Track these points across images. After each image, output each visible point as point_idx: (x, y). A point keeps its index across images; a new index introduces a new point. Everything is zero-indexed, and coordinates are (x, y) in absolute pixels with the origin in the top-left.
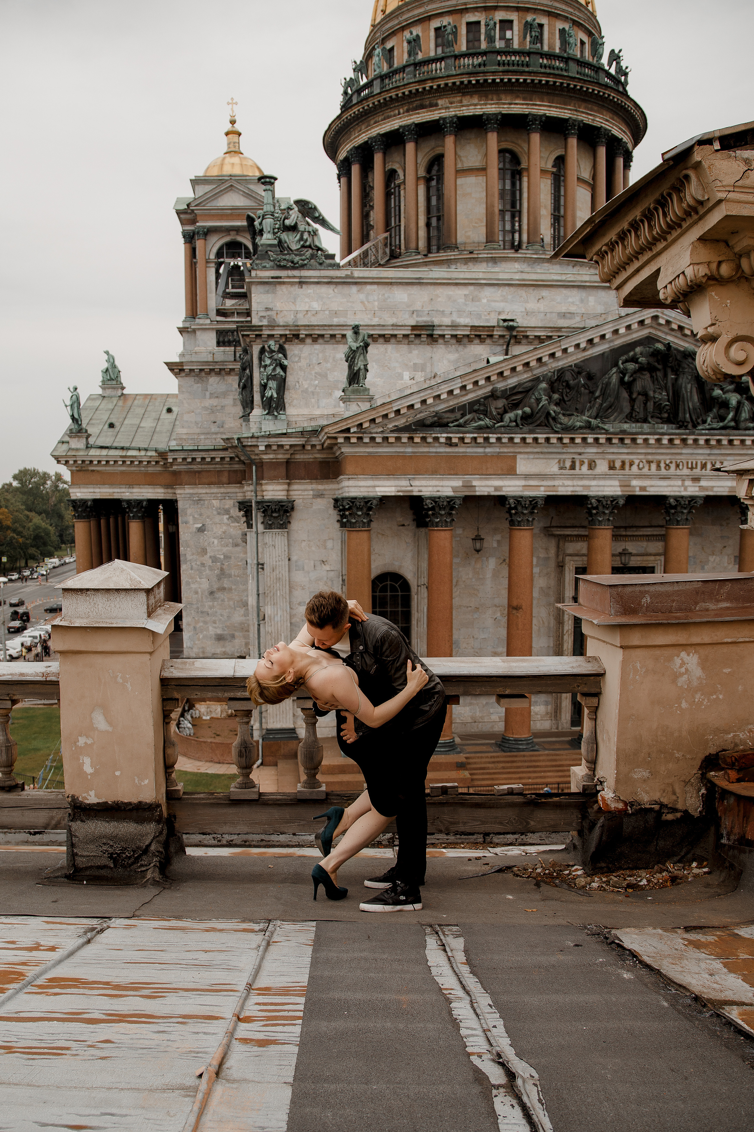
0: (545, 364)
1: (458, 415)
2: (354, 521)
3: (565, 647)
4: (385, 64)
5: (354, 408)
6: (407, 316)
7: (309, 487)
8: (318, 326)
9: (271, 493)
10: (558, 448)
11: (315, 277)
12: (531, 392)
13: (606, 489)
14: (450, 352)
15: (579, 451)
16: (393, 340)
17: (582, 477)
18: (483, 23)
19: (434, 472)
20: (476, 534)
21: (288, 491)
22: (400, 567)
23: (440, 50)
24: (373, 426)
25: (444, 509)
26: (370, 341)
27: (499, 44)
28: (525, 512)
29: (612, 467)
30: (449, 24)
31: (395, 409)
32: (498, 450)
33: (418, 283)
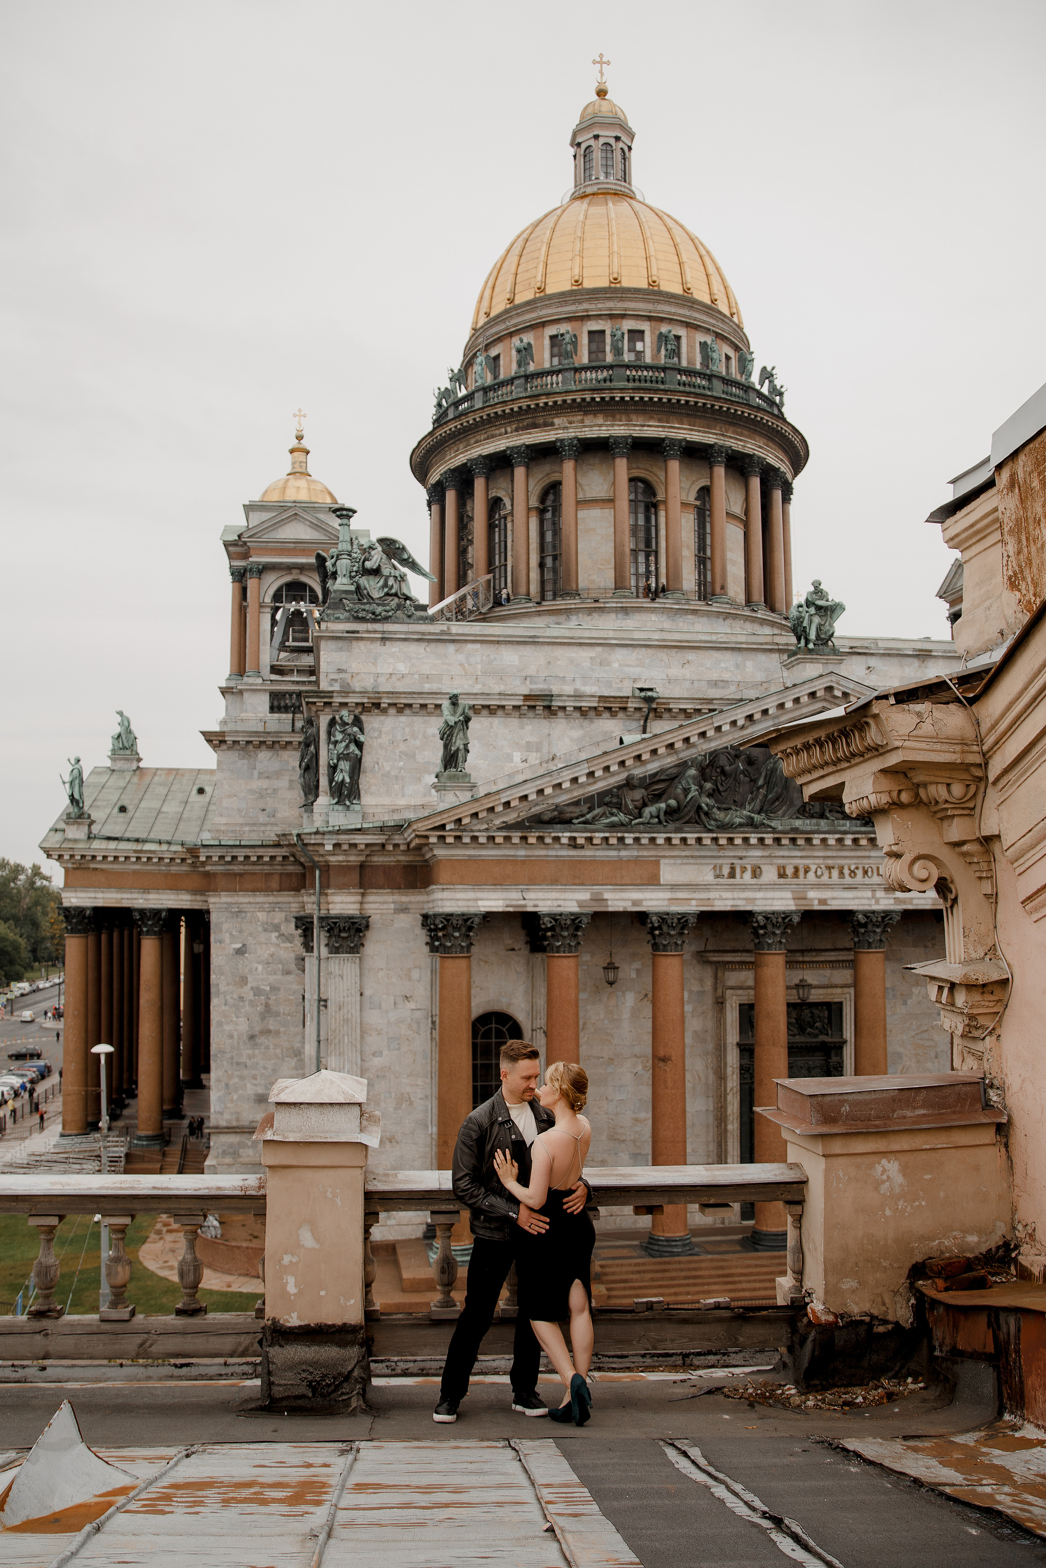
0: (694, 745)
1: (584, 809)
2: (449, 944)
3: (729, 1111)
4: (489, 374)
5: (450, 799)
6: (518, 682)
7: (390, 898)
8: (405, 693)
9: (338, 906)
10: (712, 850)
11: (401, 633)
12: (676, 781)
13: (776, 902)
14: (572, 728)
15: (740, 854)
16: (500, 712)
17: (744, 887)
18: (608, 333)
19: (554, 881)
20: (608, 961)
21: (361, 903)
22: (509, 1004)
23: (556, 361)
24: (475, 821)
25: (567, 929)
26: (471, 713)
27: (628, 357)
28: (672, 933)
29: (782, 875)
30: (568, 332)
31: (503, 801)
32: (635, 853)
33: (532, 642)
